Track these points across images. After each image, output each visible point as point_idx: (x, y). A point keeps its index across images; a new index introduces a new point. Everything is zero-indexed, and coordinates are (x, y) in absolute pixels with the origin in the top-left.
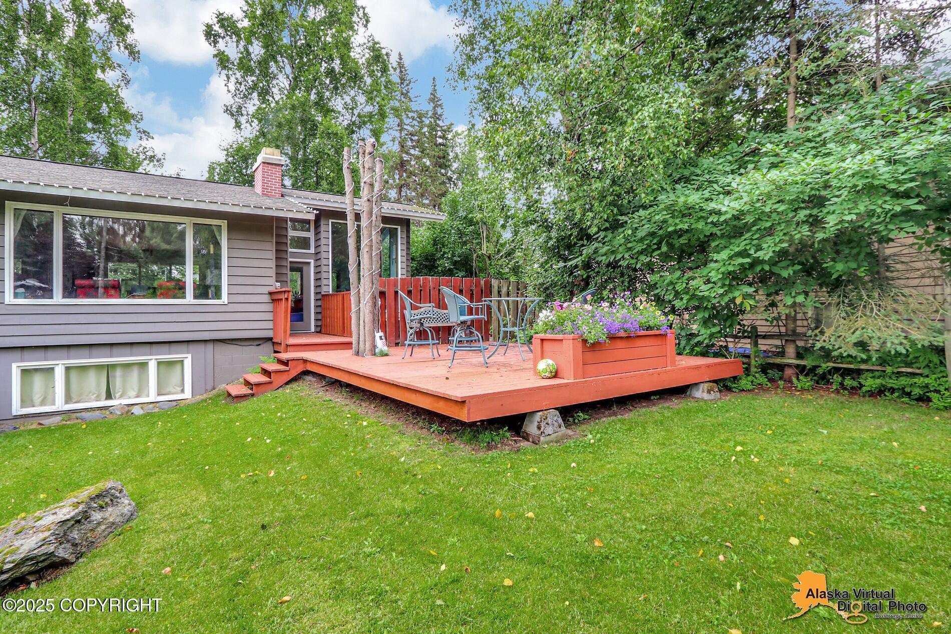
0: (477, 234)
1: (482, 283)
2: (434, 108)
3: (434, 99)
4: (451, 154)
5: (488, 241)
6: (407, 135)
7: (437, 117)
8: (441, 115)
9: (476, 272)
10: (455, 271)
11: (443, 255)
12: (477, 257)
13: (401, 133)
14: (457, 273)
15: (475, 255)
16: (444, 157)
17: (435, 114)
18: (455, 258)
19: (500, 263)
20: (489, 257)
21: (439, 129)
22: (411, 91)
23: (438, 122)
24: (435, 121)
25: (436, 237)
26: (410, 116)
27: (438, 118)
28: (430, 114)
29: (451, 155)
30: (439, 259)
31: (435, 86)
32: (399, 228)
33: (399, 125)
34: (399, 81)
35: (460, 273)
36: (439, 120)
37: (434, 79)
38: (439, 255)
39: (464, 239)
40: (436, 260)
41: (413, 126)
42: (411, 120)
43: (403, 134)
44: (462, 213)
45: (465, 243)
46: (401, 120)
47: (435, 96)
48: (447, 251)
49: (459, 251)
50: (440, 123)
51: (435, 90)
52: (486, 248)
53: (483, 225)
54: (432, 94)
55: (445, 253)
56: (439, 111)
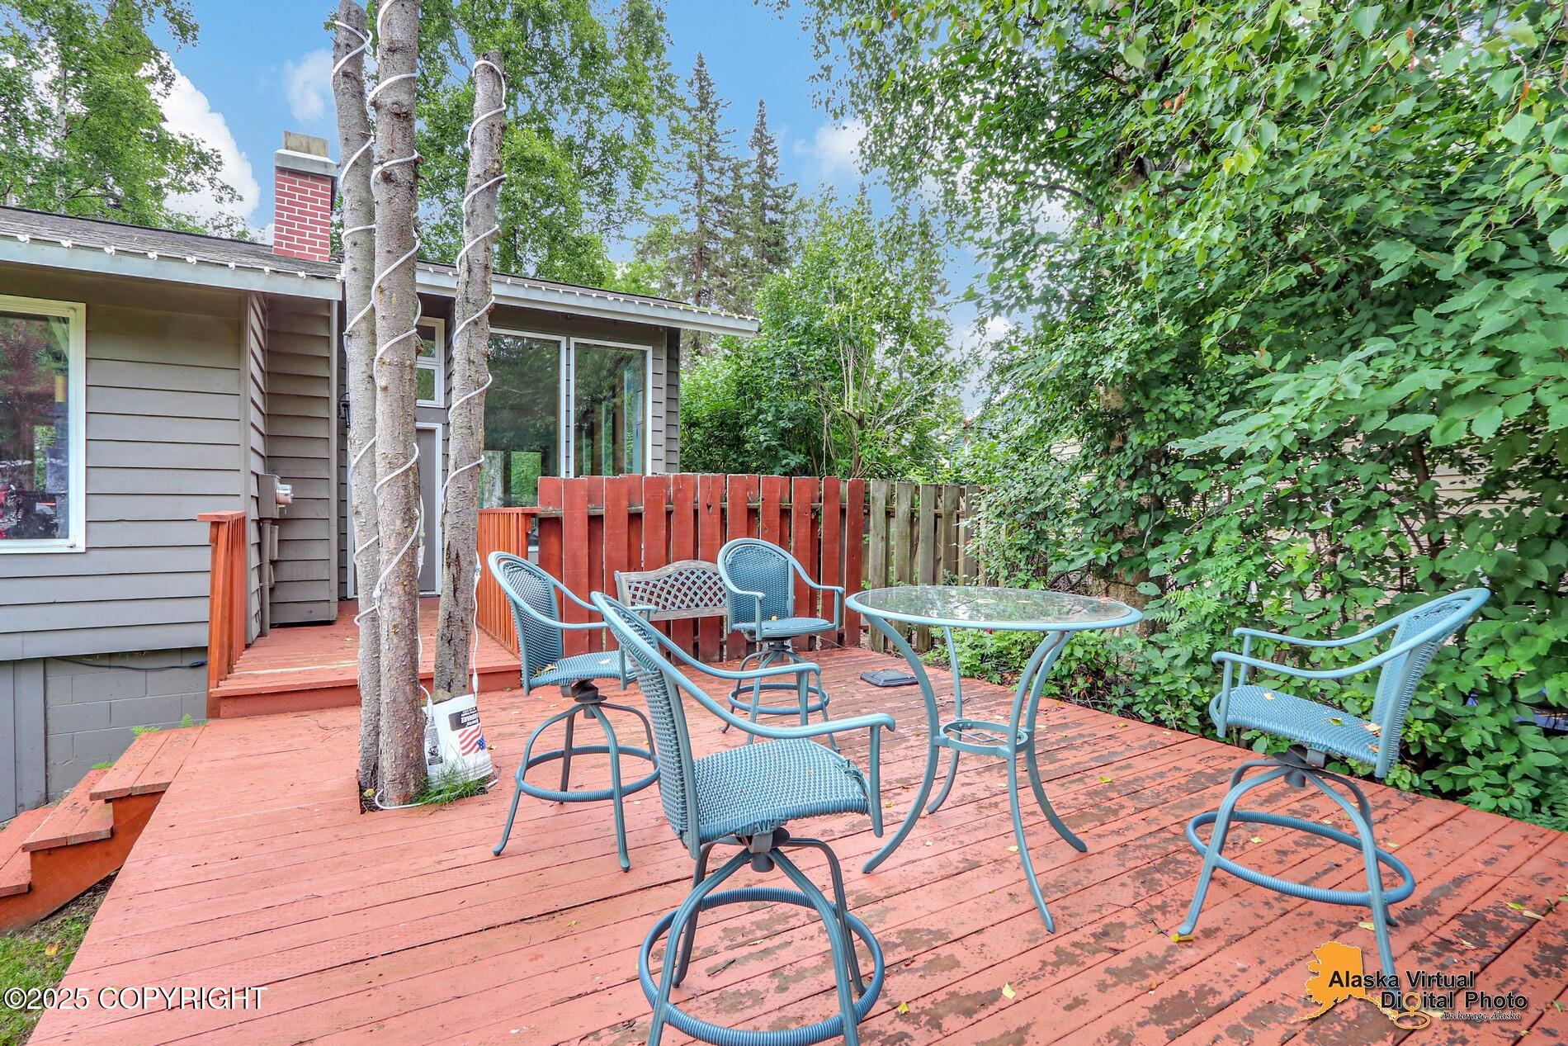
0: (833, 367)
1: (844, 488)
2: (761, 155)
3: (762, 141)
4: (789, 237)
5: (857, 387)
6: (710, 201)
7: (765, 171)
8: (772, 169)
9: (828, 456)
10: (782, 453)
11: (755, 417)
12: (833, 421)
13: (699, 198)
14: (786, 457)
15: (827, 418)
16: (777, 244)
17: (762, 166)
18: (782, 424)
19: (883, 434)
20: (860, 422)
21: (769, 193)
22: (718, 122)
23: (767, 180)
24: (762, 179)
25: (743, 377)
26: (716, 168)
27: (768, 175)
28: (754, 165)
29: (791, 240)
30: (748, 424)
31: (762, 117)
32: (649, 349)
33: (696, 185)
34: (698, 104)
35: (792, 456)
36: (770, 177)
37: (761, 104)
38: (746, 416)
39: (803, 379)
40: (741, 427)
41: (720, 187)
42: (717, 175)
43: (703, 201)
44: (798, 320)
45: (805, 388)
46: (701, 176)
47: (762, 134)
48: (764, 405)
49: (791, 406)
50: (772, 183)
51: (763, 124)
52: (852, 402)
53: (848, 346)
54: (757, 131)
55: (760, 411)
56: (770, 161)
